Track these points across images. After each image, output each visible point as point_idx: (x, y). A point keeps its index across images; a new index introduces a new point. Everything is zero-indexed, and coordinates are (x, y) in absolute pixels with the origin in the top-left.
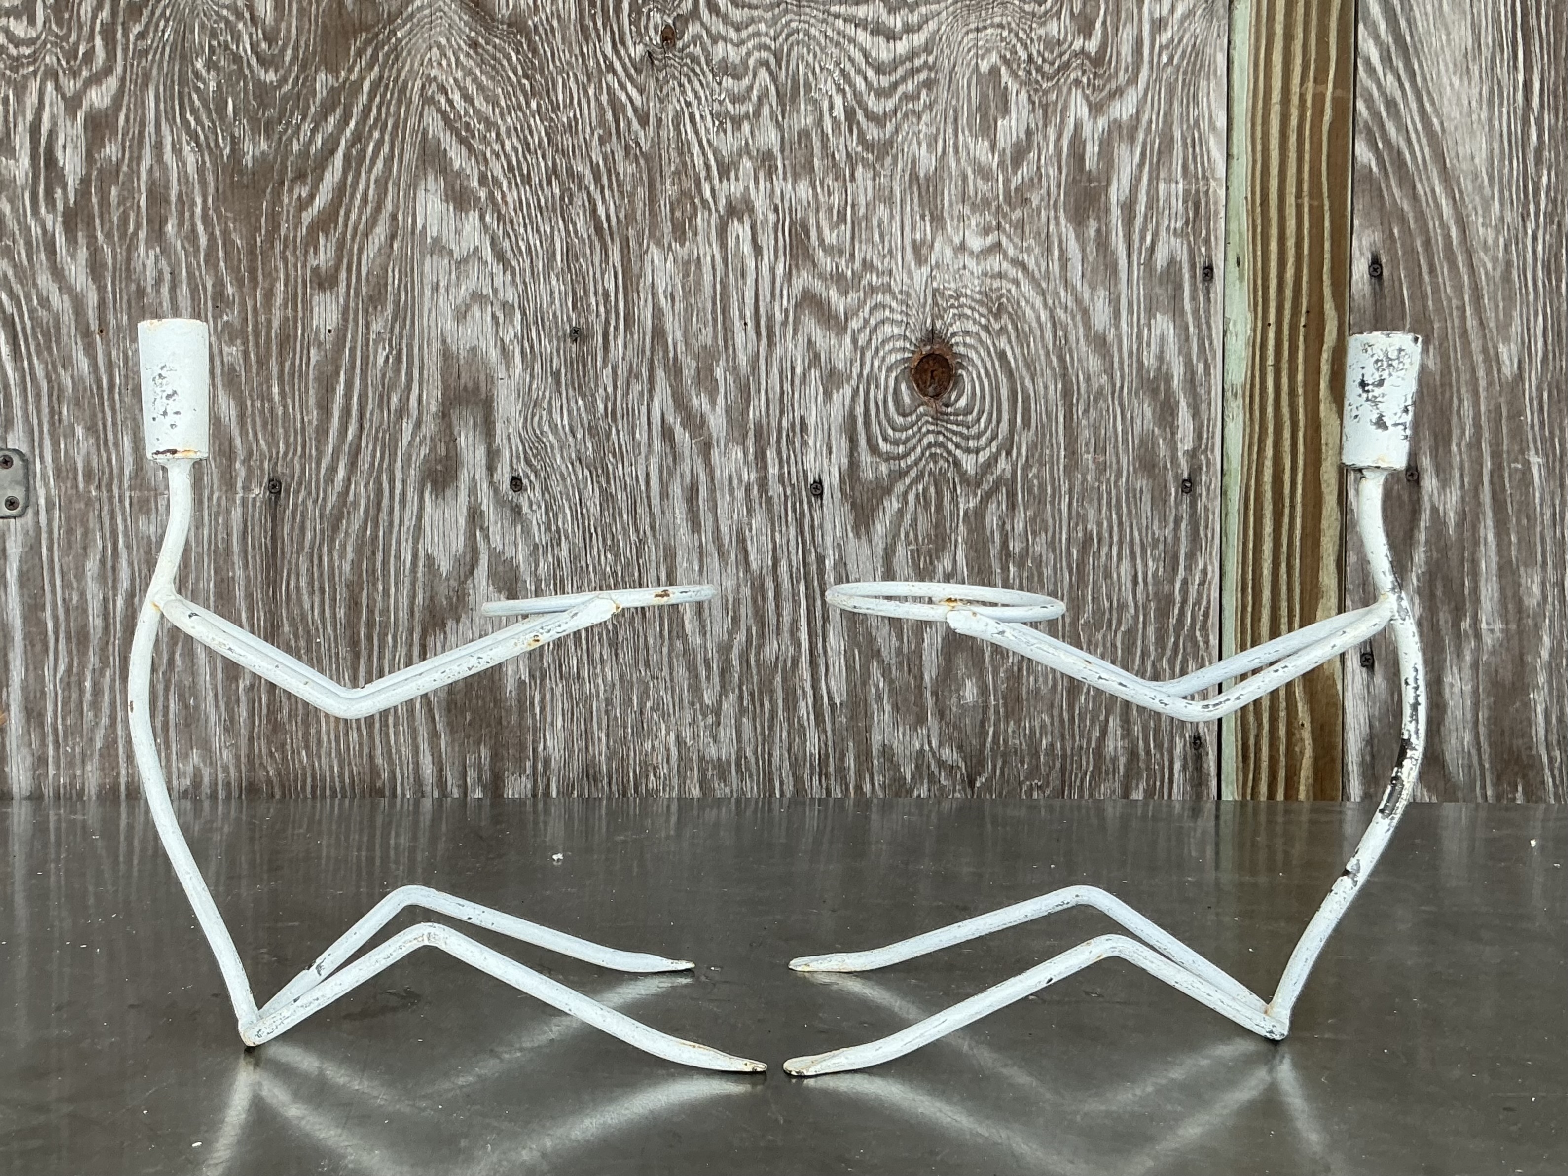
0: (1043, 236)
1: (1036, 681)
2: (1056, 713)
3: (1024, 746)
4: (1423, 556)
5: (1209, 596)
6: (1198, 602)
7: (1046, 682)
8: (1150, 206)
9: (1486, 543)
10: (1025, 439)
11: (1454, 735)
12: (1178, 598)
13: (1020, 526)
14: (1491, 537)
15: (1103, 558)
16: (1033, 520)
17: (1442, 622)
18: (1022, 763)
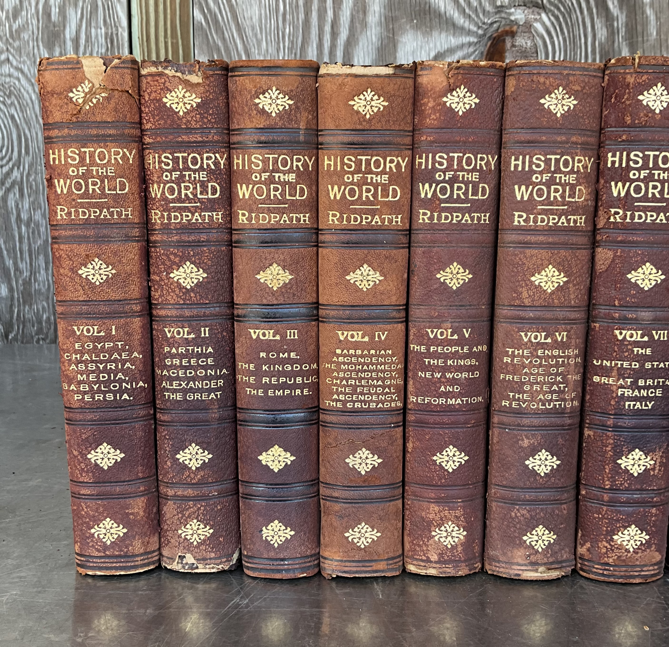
0: (31, 55)
1: (39, 285)
2: (50, 302)
3: (34, 318)
7: (44, 286)
8: (87, 41)
10: (27, 161)
13: (27, 206)
16: (33, 203)
18: (33, 326)
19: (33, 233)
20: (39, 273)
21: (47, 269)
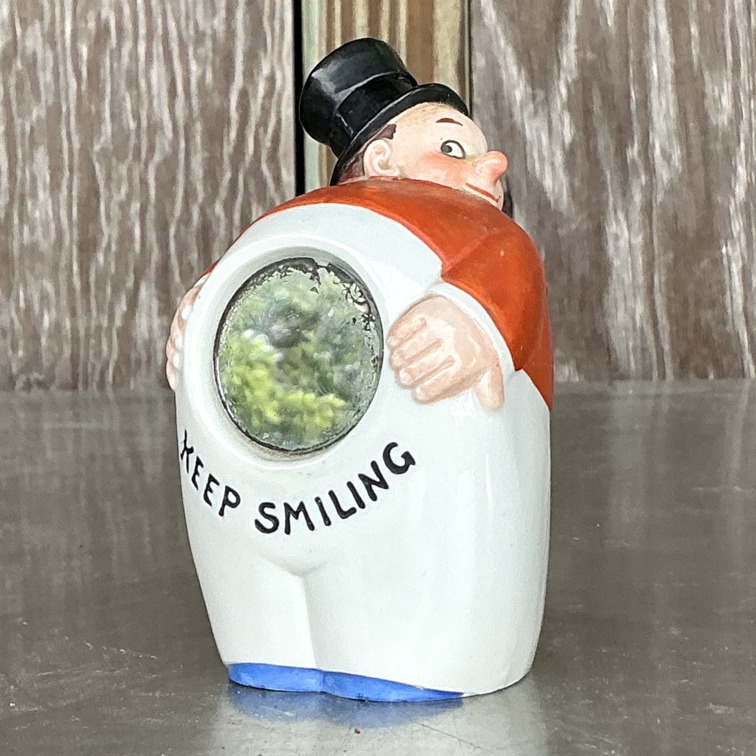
1: (32, 231)
2: (62, 277)
3: (17, 324)
4: (573, 56)
5: (279, 113)
6: (263, 123)
7: (46, 234)
9: (657, 38)
11: (621, 306)
12: (234, 115)
14: (663, 28)
15: (125, 60)
17: (601, 148)
18: (15, 348)
19: (20, 87)
20: (34, 196)
21: (55, 187)
